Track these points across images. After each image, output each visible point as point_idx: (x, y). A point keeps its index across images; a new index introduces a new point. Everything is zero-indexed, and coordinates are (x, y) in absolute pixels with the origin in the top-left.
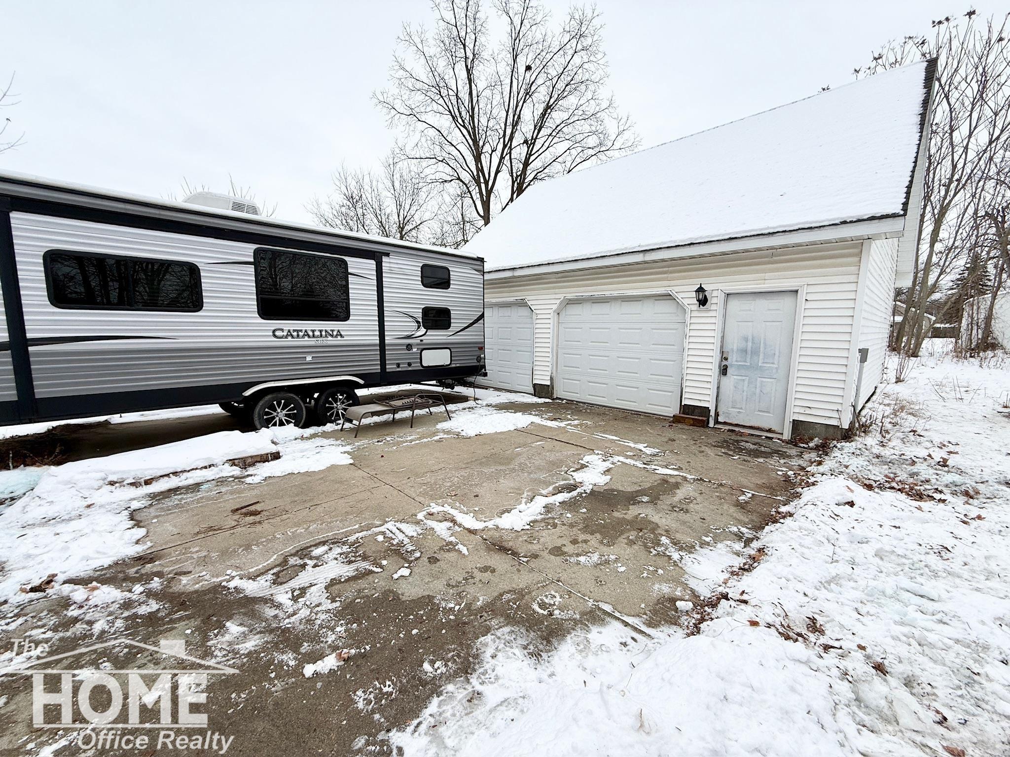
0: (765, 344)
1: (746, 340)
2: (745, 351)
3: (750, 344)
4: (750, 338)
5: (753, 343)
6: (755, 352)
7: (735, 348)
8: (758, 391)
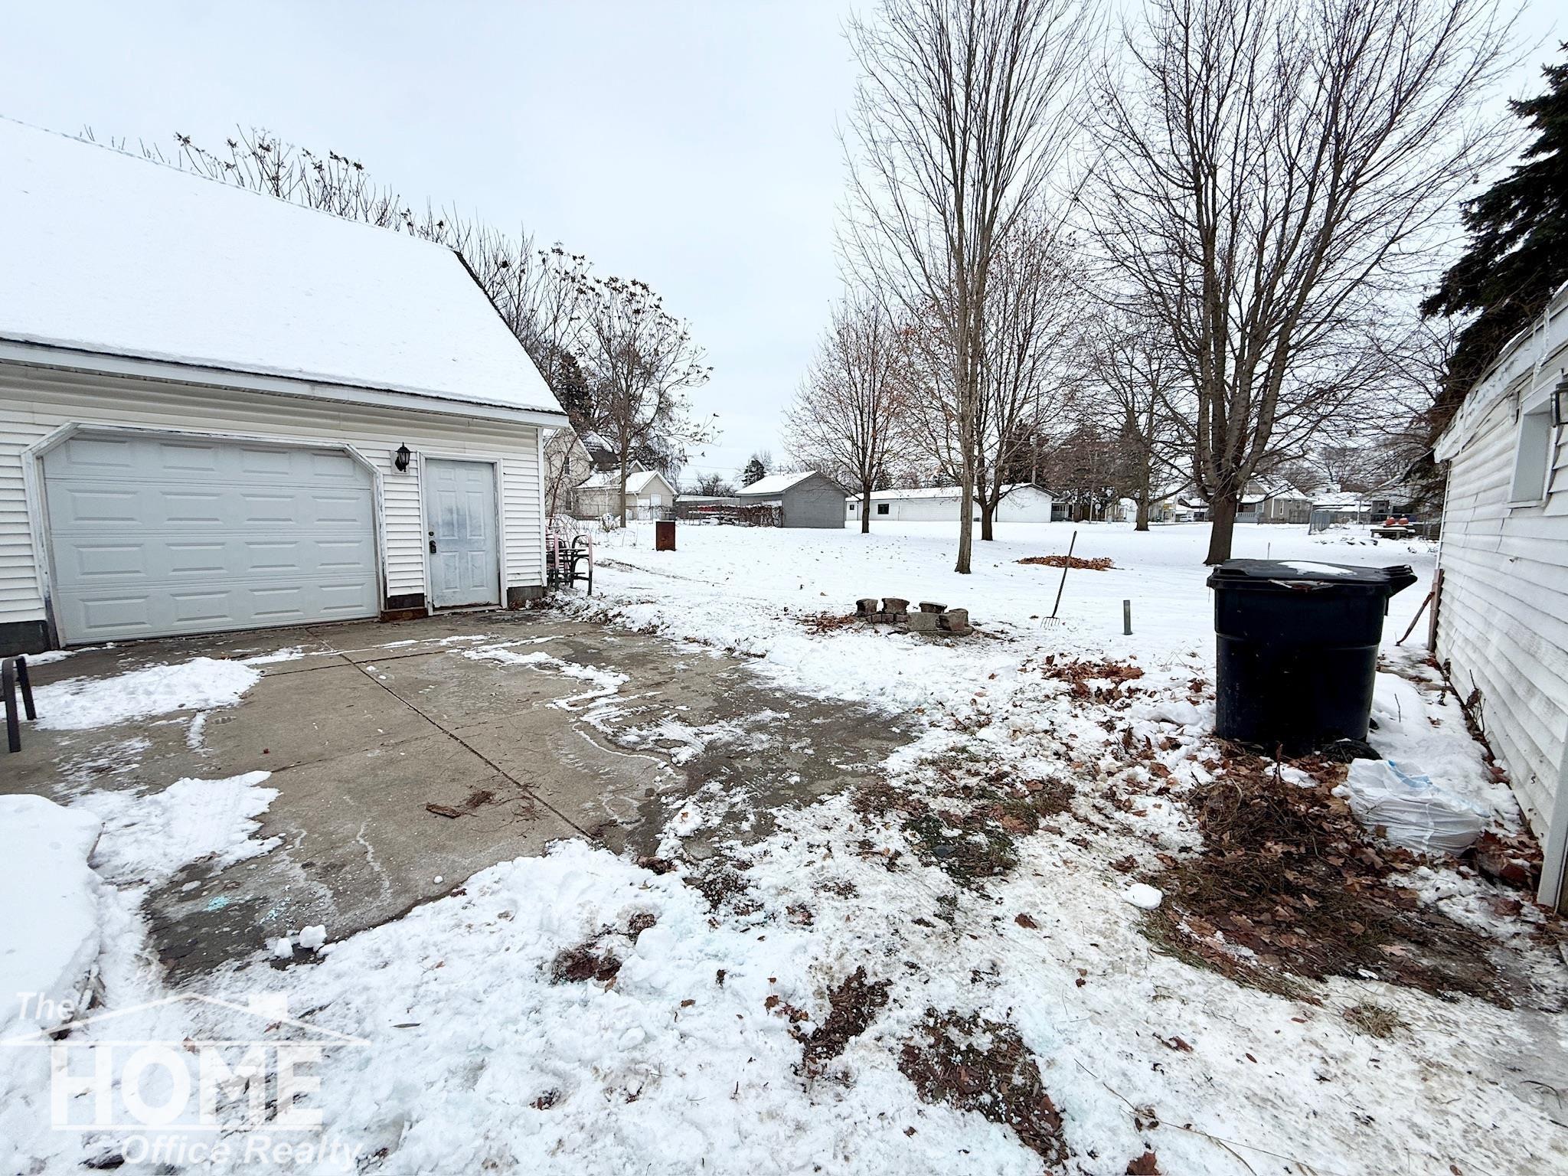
0: (470, 516)
1: (451, 511)
2: (450, 524)
3: (455, 516)
4: (454, 508)
5: (458, 514)
6: (462, 525)
7: (440, 521)
8: (470, 566)
